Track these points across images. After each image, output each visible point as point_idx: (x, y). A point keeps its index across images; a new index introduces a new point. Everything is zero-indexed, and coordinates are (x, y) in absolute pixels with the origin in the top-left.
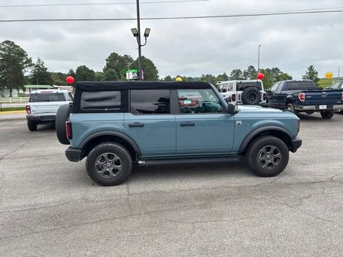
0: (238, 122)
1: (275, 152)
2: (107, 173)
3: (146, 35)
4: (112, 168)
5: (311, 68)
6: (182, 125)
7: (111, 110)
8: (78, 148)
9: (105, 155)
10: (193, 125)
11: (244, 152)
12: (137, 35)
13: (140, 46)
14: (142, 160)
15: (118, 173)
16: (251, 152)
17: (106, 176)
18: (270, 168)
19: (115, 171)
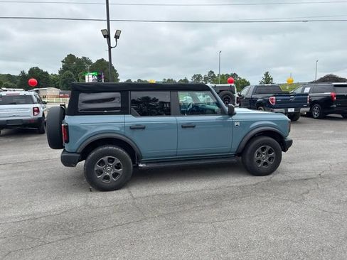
0: (236, 124)
1: (270, 152)
2: (107, 178)
3: (117, 37)
4: (112, 172)
5: (267, 74)
6: (183, 127)
7: (111, 111)
8: (75, 153)
9: (105, 159)
10: (194, 127)
11: (241, 153)
12: (107, 36)
13: (110, 48)
14: (142, 163)
15: (118, 177)
16: (249, 152)
17: (106, 181)
18: (265, 167)
19: (115, 175)
